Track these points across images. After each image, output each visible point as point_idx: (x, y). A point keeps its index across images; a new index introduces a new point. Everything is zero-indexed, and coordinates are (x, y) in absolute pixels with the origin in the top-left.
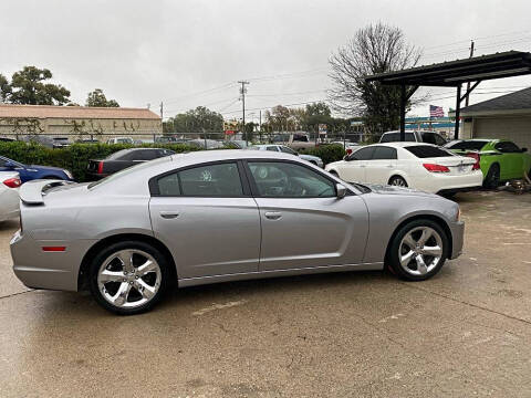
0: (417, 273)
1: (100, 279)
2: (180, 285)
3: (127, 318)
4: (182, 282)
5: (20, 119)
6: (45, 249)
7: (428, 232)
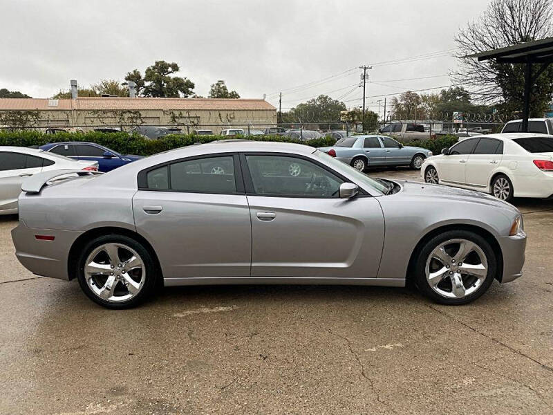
0: (451, 295)
1: (86, 271)
2: (166, 284)
3: (111, 311)
4: (168, 280)
5: (124, 112)
6: (38, 237)
7: (467, 246)
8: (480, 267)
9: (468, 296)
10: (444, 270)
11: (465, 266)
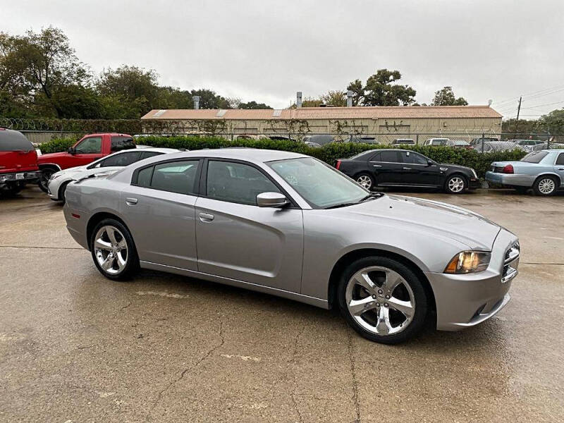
8: (408, 304)
9: (393, 335)
10: (369, 299)
11: (393, 300)
